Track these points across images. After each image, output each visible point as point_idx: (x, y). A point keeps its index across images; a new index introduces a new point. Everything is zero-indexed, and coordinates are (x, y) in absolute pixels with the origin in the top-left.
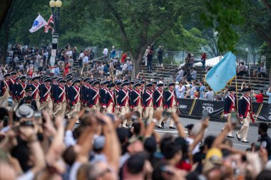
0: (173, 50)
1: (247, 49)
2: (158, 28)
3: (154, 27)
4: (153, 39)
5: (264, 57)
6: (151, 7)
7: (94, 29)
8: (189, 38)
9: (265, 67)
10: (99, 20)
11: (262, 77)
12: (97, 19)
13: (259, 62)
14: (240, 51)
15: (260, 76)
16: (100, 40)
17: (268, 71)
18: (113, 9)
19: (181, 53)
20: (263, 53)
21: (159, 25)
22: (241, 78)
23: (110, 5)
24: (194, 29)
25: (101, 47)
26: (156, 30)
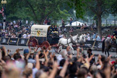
0: (56, 20)
1: (88, 18)
2: (49, 11)
3: (47, 10)
4: (47, 15)
5: (95, 21)
6: (46, 2)
7: (22, 12)
8: (63, 14)
9: (96, 25)
10: (23, 9)
11: (95, 30)
12: (22, 8)
13: (93, 23)
14: (85, 19)
15: (94, 29)
16: (24, 17)
17: (97, 27)
18: (29, 3)
19: (60, 21)
20: (94, 19)
21: (49, 9)
22: (86, 30)
23: (27, 2)
24: (64, 10)
25: (25, 20)
26: (48, 12)
